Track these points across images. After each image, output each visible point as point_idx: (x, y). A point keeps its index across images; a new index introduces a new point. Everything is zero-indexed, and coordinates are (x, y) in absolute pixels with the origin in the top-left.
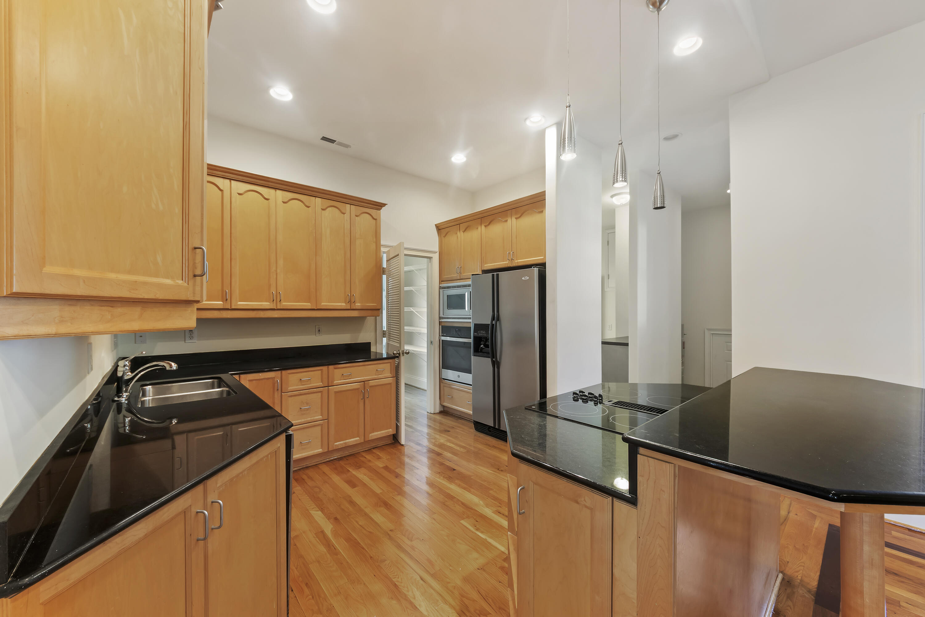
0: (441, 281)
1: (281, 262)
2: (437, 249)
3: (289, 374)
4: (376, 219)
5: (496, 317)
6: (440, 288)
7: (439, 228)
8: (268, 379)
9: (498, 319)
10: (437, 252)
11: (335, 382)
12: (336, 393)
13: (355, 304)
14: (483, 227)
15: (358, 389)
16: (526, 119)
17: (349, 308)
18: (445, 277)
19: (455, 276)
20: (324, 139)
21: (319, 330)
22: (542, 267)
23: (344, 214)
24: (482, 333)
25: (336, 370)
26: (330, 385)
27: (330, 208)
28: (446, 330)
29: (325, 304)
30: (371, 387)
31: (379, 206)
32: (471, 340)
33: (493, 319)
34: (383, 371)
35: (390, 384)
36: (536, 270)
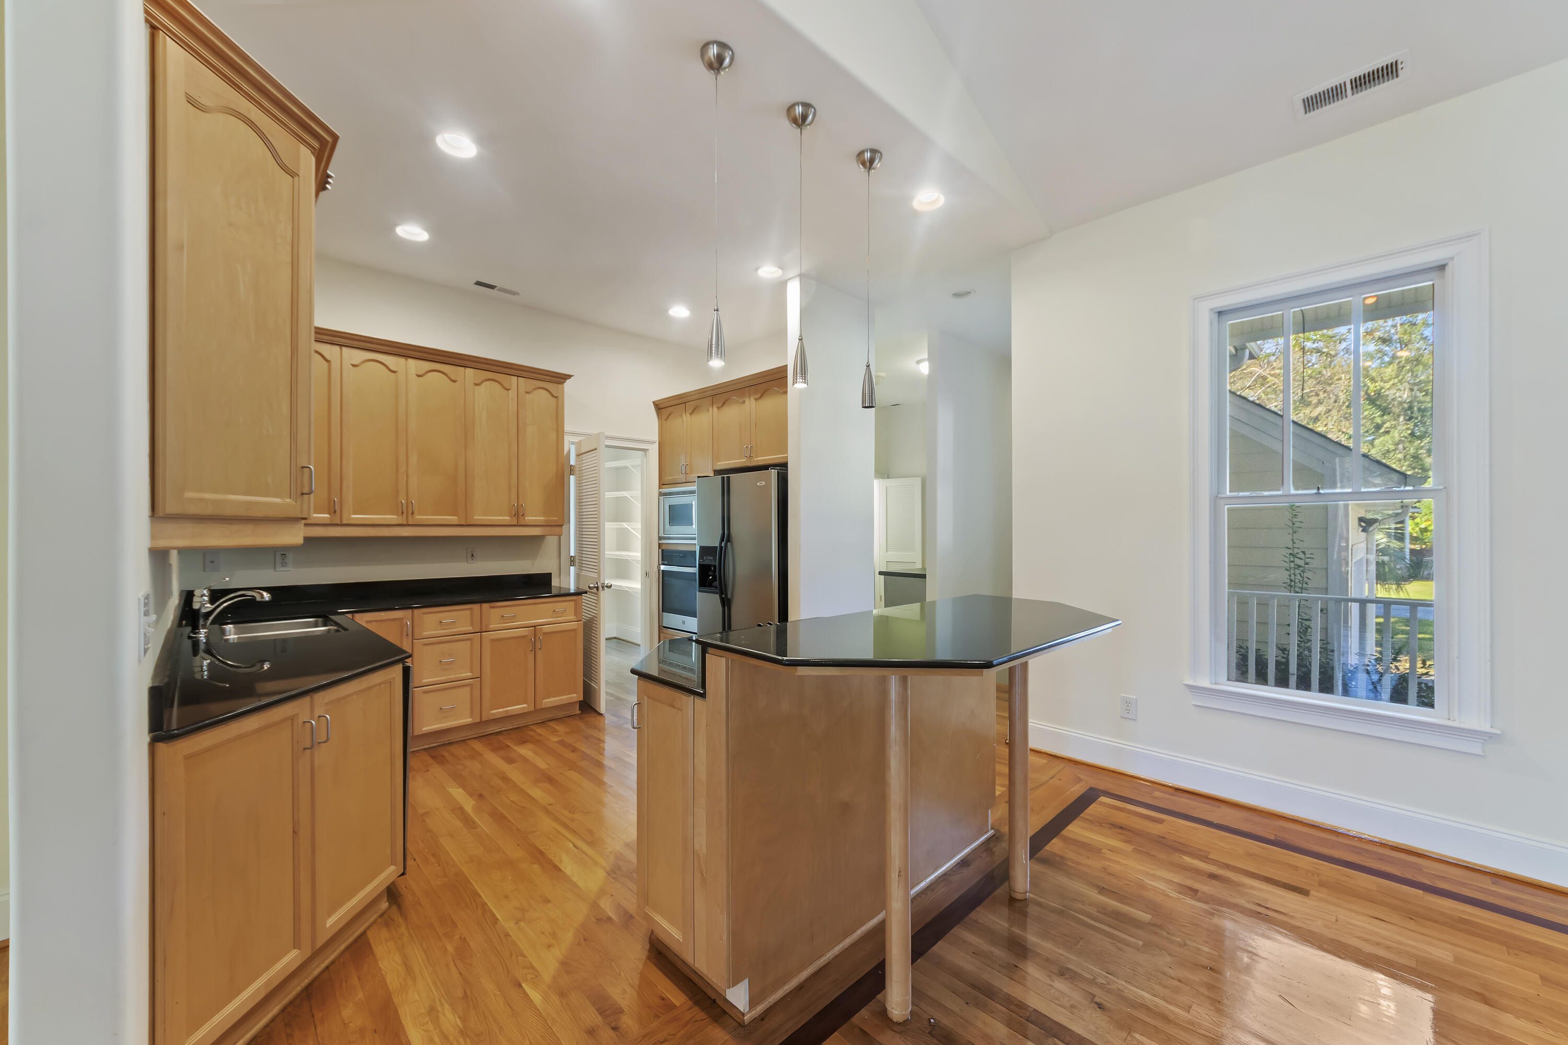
0: (662, 484)
1: (414, 459)
2: (656, 438)
3: (424, 613)
4: (556, 397)
5: (726, 537)
6: (661, 494)
7: (661, 407)
8: (394, 619)
9: (729, 540)
10: (655, 442)
11: (491, 626)
12: (493, 641)
13: (524, 518)
14: (715, 409)
15: (525, 637)
16: (757, 270)
17: (516, 523)
18: (668, 478)
19: (681, 477)
20: (478, 283)
21: (472, 555)
22: (782, 468)
23: (508, 390)
24: (709, 560)
25: (492, 610)
26: (483, 630)
27: (488, 383)
28: (667, 556)
29: (478, 518)
30: (545, 634)
31: (562, 378)
32: (694, 570)
33: (722, 540)
34: (563, 613)
35: (574, 630)
36: (774, 473)
